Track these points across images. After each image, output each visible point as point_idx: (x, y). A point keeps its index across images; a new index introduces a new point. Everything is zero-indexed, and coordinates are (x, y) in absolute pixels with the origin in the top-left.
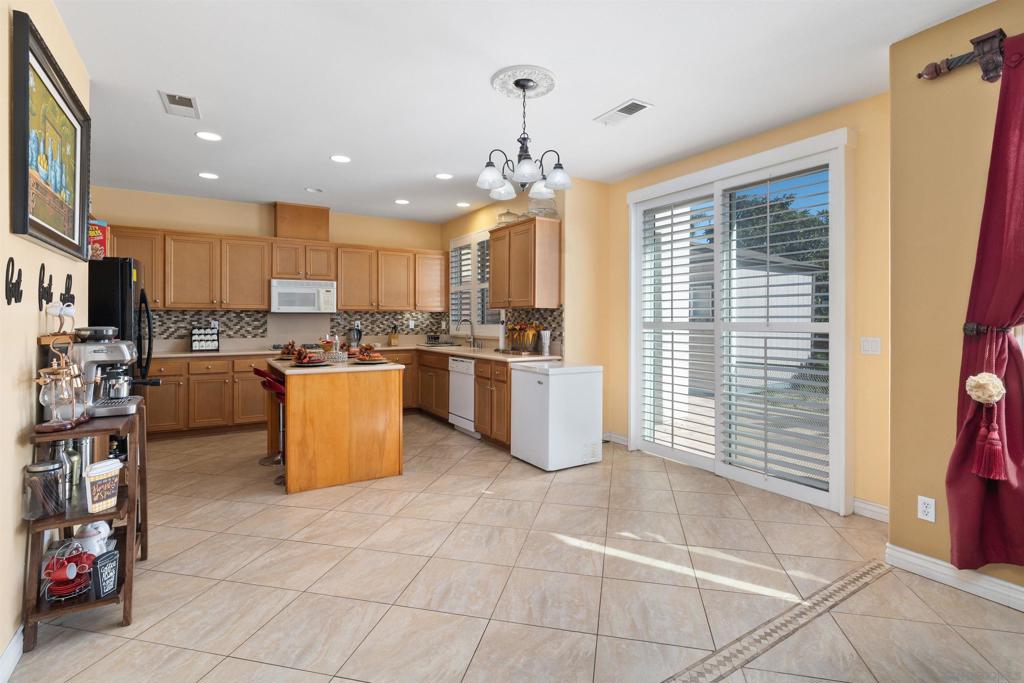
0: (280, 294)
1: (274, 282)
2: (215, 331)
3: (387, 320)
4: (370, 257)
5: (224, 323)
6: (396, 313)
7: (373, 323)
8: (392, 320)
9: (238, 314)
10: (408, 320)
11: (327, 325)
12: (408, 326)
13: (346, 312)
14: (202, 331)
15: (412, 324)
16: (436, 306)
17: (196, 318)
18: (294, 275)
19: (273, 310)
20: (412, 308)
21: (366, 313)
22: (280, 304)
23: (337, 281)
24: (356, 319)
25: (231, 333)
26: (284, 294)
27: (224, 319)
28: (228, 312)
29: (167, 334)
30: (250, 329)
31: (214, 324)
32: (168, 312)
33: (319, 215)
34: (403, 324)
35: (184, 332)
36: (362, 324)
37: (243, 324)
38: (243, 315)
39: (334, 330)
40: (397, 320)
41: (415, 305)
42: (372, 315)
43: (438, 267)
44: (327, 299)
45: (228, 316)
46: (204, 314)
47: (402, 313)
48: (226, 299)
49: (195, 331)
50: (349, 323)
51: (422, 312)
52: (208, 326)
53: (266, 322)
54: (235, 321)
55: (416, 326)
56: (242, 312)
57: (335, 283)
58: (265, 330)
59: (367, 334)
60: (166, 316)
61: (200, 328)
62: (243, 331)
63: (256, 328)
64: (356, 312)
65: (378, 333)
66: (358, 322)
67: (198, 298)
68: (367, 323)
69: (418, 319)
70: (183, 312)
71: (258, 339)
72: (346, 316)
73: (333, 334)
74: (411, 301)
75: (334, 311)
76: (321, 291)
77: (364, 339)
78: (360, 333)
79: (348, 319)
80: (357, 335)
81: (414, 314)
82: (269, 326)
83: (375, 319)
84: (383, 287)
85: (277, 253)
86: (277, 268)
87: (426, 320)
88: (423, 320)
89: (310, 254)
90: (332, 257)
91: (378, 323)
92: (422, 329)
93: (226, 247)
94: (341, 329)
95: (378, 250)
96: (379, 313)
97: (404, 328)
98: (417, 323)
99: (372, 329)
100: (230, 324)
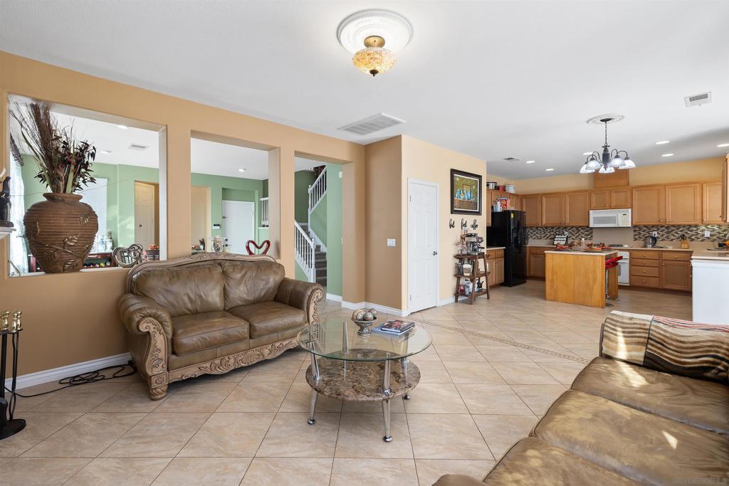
0: (594, 218)
1: (591, 212)
2: (566, 236)
3: (682, 231)
4: (659, 191)
5: (571, 233)
6: (690, 226)
7: (668, 233)
8: (687, 231)
9: (577, 228)
10: (703, 231)
11: (632, 234)
12: (703, 235)
13: (645, 226)
15: (707, 234)
17: (558, 230)
18: (603, 207)
19: (591, 226)
21: (662, 226)
22: (594, 223)
23: (632, 208)
24: (654, 231)
25: (574, 237)
26: (596, 218)
27: (571, 231)
28: (572, 227)
30: (583, 235)
31: (566, 233)
32: (546, 228)
34: (698, 234)
35: (553, 236)
36: (659, 234)
37: (580, 233)
38: (580, 229)
39: (637, 237)
40: (691, 231)
41: (703, 220)
42: (667, 228)
44: (624, 218)
45: (572, 229)
46: (561, 228)
47: (696, 226)
50: (648, 233)
52: (563, 234)
53: (592, 232)
54: (576, 232)
55: (711, 235)
56: (580, 227)
57: (630, 210)
58: (592, 236)
59: (663, 240)
61: (559, 235)
62: (580, 237)
63: (588, 235)
64: (653, 226)
65: (672, 240)
66: (656, 233)
67: (555, 221)
68: (663, 233)
69: (714, 230)
70: (552, 228)
72: (645, 228)
73: (636, 239)
74: (699, 217)
75: (630, 226)
76: (619, 215)
77: (659, 243)
78: (655, 239)
79: (647, 230)
80: (652, 241)
81: (709, 227)
82: (594, 234)
83: (670, 230)
84: (670, 209)
85: (594, 197)
86: (594, 204)
87: (725, 230)
88: (721, 231)
89: (614, 195)
90: (629, 194)
91: (673, 233)
92: (719, 238)
93: (567, 197)
94: (641, 236)
95: (665, 186)
96: (673, 226)
97: (699, 236)
98: (713, 233)
99: (667, 237)
100: (574, 233)
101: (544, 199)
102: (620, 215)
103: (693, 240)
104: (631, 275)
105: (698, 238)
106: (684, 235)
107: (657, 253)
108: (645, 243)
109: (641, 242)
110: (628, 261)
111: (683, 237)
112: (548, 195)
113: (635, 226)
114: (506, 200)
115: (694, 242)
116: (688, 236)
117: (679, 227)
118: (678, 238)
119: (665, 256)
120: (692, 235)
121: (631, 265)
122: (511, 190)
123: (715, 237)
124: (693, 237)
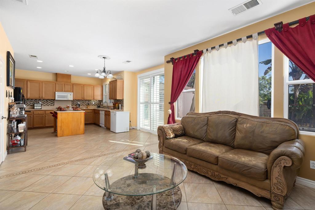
0: (58, 95)
1: (56, 92)
2: (41, 104)
4: (82, 87)
5: (43, 102)
6: (89, 100)
7: (83, 103)
8: (88, 102)
9: (47, 100)
11: (71, 103)
13: (76, 100)
14: (37, 104)
15: (93, 103)
16: (100, 99)
17: (35, 101)
18: (62, 91)
19: (56, 99)
21: (81, 100)
22: (58, 98)
25: (45, 105)
26: (59, 95)
27: (43, 101)
28: (44, 99)
29: (28, 105)
31: (40, 102)
32: (28, 99)
33: (68, 76)
34: (91, 103)
35: (32, 104)
37: (48, 103)
39: (73, 104)
41: (94, 98)
42: (83, 101)
43: (100, 89)
44: (70, 96)
45: (44, 101)
46: (37, 100)
47: (91, 100)
48: (44, 96)
49: (35, 104)
51: (96, 100)
52: (38, 103)
54: (46, 102)
55: (95, 104)
57: (72, 93)
58: (54, 104)
59: (81, 105)
60: (27, 100)
61: (36, 104)
62: (48, 104)
63: (51, 104)
64: (78, 100)
65: (84, 105)
66: (79, 103)
67: (36, 96)
68: (82, 103)
69: (95, 102)
70: (32, 99)
71: (52, 106)
75: (72, 100)
77: (80, 107)
78: (79, 105)
79: (76, 102)
82: (55, 103)
85: (57, 86)
86: (57, 89)
87: (97, 102)
89: (66, 86)
90: (72, 86)
93: (44, 84)
95: (84, 85)
96: (85, 100)
100: (44, 102)
117: (87, 100)
118: (86, 104)
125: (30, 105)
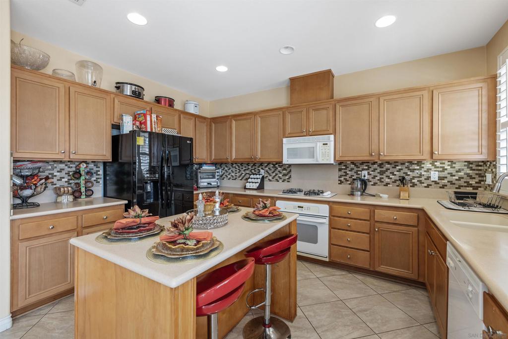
0: (288, 149)
1: (285, 140)
2: (261, 176)
3: (399, 170)
5: (267, 171)
6: (411, 162)
7: (381, 173)
8: (406, 170)
9: (274, 165)
10: (428, 170)
11: (335, 174)
12: (428, 178)
13: (353, 163)
14: (255, 176)
15: (434, 176)
16: (474, 151)
18: (300, 134)
19: (285, 162)
20: (426, 156)
21: (374, 163)
23: (335, 133)
24: (363, 170)
25: (270, 178)
27: (267, 168)
28: (269, 163)
30: (281, 175)
31: (262, 172)
32: (242, 164)
34: (421, 176)
35: (248, 176)
36: (369, 174)
37: (277, 172)
38: (277, 166)
39: (342, 179)
40: (413, 171)
41: (432, 153)
42: (381, 165)
43: (476, 100)
44: (323, 150)
45: (269, 166)
46: (257, 165)
47: (419, 163)
49: (251, 176)
50: (356, 173)
51: (452, 162)
52: (259, 173)
53: (290, 171)
54: (273, 170)
55: (441, 178)
57: (332, 137)
58: (290, 177)
59: (375, 184)
60: (241, 167)
61: (254, 174)
62: (277, 177)
63: (285, 175)
64: (363, 163)
65: (387, 184)
66: (366, 173)
68: (376, 173)
69: (444, 170)
71: (286, 183)
72: (352, 166)
73: (341, 182)
74: (427, 148)
75: (332, 162)
76: (318, 144)
77: (371, 189)
78: (364, 183)
79: (356, 169)
80: (362, 185)
81: (438, 164)
82: (292, 174)
83: (384, 169)
84: (385, 136)
85: (288, 118)
86: (289, 130)
87: (459, 171)
88: (453, 171)
89: (313, 114)
90: (331, 113)
91: (388, 173)
92: (451, 183)
93: (259, 119)
94: (347, 177)
95: (378, 96)
96: (388, 163)
97: (422, 179)
98: (443, 174)
99: (380, 180)
100: (270, 172)
101: (234, 122)
102: (320, 145)
103: (414, 185)
104: (331, 244)
105: (421, 182)
106: (404, 178)
107: (366, 210)
108: (352, 188)
109: (347, 187)
110: (326, 221)
111: (402, 180)
112: (237, 117)
113: (340, 163)
114: (145, 115)
115: (416, 188)
116: (407, 178)
117: (395, 163)
118: (395, 181)
119: (380, 215)
120: (414, 178)
121: (332, 227)
122: (191, 109)
123: (445, 181)
124: (415, 181)
125: (245, 178)
